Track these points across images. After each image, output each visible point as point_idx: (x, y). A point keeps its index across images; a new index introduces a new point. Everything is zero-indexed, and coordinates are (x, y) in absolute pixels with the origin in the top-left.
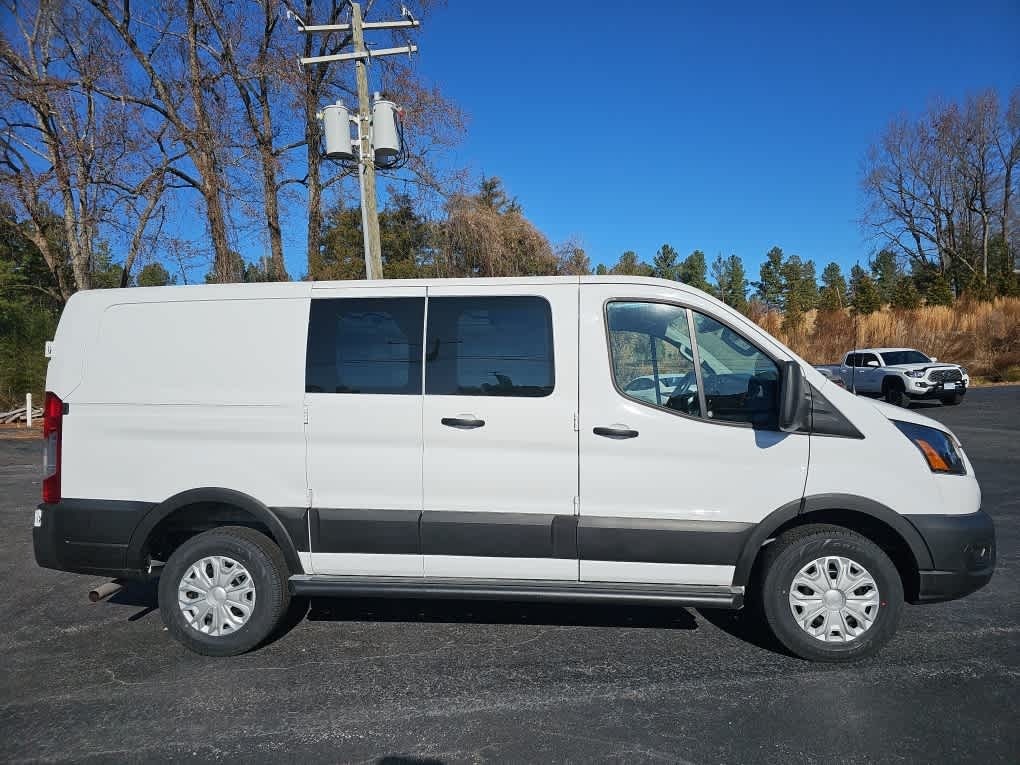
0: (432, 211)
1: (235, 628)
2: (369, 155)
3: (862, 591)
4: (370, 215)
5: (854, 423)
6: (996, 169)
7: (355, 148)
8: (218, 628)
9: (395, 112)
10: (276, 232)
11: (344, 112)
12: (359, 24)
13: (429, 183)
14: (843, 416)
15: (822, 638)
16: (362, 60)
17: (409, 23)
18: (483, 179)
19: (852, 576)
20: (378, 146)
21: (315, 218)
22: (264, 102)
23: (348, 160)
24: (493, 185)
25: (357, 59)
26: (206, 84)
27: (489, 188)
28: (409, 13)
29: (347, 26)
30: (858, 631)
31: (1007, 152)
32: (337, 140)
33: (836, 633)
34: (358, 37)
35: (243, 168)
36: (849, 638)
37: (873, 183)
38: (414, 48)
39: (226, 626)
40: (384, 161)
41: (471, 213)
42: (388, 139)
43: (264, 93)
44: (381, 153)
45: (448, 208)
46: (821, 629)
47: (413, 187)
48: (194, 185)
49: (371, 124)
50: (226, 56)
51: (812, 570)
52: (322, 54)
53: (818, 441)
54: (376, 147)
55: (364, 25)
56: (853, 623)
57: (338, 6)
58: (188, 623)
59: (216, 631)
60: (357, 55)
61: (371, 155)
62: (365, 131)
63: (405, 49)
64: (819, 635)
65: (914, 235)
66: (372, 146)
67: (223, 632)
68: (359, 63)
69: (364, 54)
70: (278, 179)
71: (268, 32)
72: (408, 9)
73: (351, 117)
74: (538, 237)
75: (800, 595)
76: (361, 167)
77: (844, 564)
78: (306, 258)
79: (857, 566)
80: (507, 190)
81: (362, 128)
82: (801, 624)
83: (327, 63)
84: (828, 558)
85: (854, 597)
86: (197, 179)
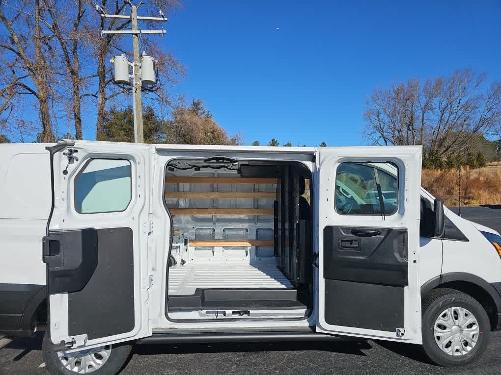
0: (166, 115)
1: (97, 367)
2: (138, 83)
3: (470, 326)
4: (138, 114)
5: (463, 232)
6: (418, 113)
7: (131, 79)
8: (85, 369)
9: (154, 62)
10: (79, 121)
11: (126, 60)
12: (135, 17)
13: (164, 101)
14: (458, 229)
15: (451, 354)
16: (136, 34)
17: (162, 19)
18: (193, 100)
19: (465, 317)
20: (144, 79)
21: (102, 115)
22: (74, 52)
23: (126, 85)
24: (199, 103)
25: (133, 34)
26: (44, 40)
27: (196, 105)
28: (163, 14)
29: (129, 17)
30: (469, 348)
31: (423, 105)
32: (121, 74)
33: (457, 350)
34: (134, 22)
35: (62, 85)
36: (464, 353)
37: (367, 116)
38: (165, 31)
39: (90, 366)
40: (146, 87)
41: (187, 117)
42: (149, 75)
43: (75, 48)
44: (145, 83)
45: (175, 114)
46: (450, 348)
47: (156, 103)
48: (33, 93)
49: (140, 67)
50: (55, 26)
51: (444, 316)
52: (110, 29)
53: (447, 243)
54: (143, 80)
55: (138, 17)
56: (466, 344)
57: (119, 8)
58: (63, 366)
59: (83, 370)
60: (133, 32)
61: (140, 83)
62: (137, 71)
63: (161, 31)
64: (449, 351)
65: (385, 140)
66: (141, 79)
67: (88, 370)
68: (134, 36)
69: (138, 32)
70: (81, 93)
71: (79, 17)
72: (163, 11)
73: (129, 63)
74: (221, 131)
75: (439, 330)
76: (134, 89)
77: (461, 311)
78: (96, 135)
79: (468, 312)
80: (205, 106)
81: (135, 70)
82: (440, 346)
83: (114, 34)
84: (453, 308)
85: (467, 329)
86: (35, 90)
